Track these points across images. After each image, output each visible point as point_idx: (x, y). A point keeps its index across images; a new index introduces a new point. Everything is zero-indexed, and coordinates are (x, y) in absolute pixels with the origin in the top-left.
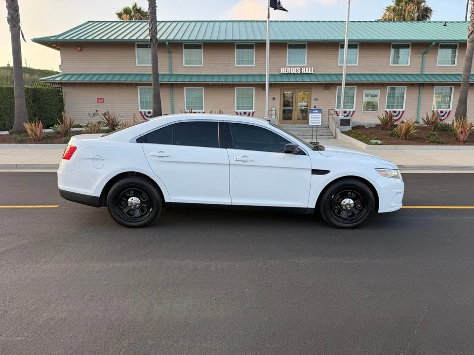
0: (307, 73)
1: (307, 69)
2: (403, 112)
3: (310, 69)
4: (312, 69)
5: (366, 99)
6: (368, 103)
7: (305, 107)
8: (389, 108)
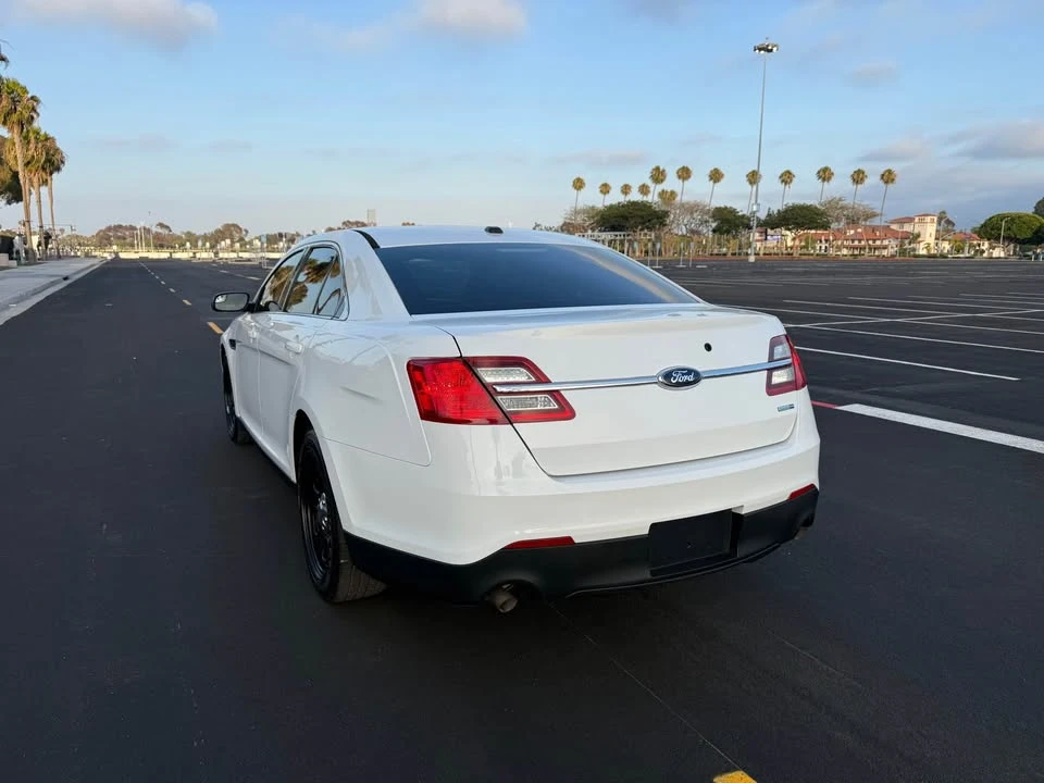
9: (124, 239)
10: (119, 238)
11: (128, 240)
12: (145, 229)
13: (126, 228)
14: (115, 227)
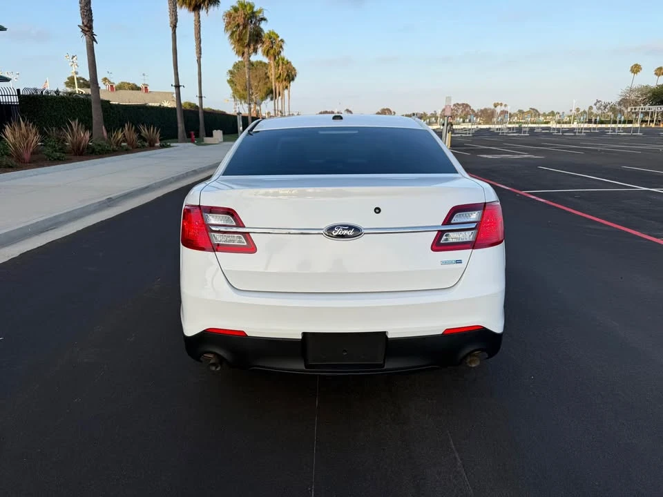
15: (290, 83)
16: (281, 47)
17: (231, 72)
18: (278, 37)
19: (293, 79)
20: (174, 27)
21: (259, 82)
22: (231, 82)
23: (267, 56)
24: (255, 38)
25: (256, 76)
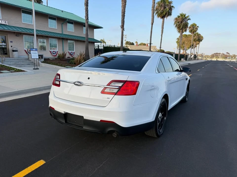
0: (3, 24)
1: (3, 21)
2: (57, 51)
3: (5, 21)
4: (7, 22)
5: (40, 44)
6: (41, 46)
7: (5, 46)
8: (51, 50)
9: (218, 56)
10: (216, 56)
11: (218, 57)
12: (223, 54)
13: (218, 54)
14: (216, 53)
15: (200, 42)
16: (197, 29)
17: (178, 39)
18: (196, 25)
19: (201, 41)
20: (152, 24)
21: (188, 42)
22: (177, 42)
23: (191, 32)
24: (185, 26)
25: (187, 40)
